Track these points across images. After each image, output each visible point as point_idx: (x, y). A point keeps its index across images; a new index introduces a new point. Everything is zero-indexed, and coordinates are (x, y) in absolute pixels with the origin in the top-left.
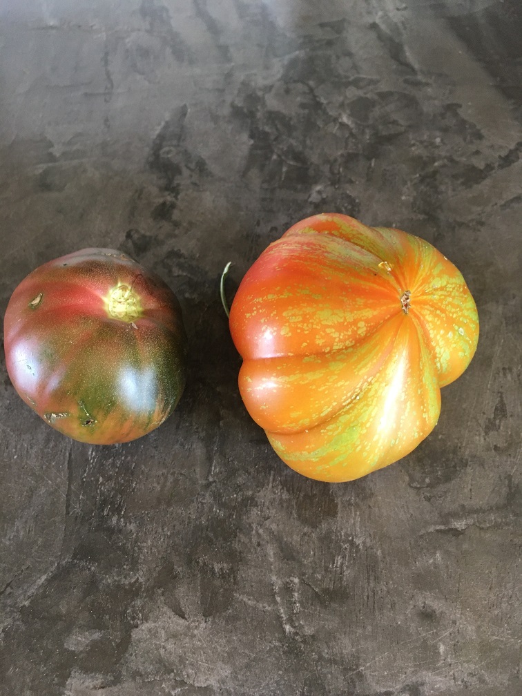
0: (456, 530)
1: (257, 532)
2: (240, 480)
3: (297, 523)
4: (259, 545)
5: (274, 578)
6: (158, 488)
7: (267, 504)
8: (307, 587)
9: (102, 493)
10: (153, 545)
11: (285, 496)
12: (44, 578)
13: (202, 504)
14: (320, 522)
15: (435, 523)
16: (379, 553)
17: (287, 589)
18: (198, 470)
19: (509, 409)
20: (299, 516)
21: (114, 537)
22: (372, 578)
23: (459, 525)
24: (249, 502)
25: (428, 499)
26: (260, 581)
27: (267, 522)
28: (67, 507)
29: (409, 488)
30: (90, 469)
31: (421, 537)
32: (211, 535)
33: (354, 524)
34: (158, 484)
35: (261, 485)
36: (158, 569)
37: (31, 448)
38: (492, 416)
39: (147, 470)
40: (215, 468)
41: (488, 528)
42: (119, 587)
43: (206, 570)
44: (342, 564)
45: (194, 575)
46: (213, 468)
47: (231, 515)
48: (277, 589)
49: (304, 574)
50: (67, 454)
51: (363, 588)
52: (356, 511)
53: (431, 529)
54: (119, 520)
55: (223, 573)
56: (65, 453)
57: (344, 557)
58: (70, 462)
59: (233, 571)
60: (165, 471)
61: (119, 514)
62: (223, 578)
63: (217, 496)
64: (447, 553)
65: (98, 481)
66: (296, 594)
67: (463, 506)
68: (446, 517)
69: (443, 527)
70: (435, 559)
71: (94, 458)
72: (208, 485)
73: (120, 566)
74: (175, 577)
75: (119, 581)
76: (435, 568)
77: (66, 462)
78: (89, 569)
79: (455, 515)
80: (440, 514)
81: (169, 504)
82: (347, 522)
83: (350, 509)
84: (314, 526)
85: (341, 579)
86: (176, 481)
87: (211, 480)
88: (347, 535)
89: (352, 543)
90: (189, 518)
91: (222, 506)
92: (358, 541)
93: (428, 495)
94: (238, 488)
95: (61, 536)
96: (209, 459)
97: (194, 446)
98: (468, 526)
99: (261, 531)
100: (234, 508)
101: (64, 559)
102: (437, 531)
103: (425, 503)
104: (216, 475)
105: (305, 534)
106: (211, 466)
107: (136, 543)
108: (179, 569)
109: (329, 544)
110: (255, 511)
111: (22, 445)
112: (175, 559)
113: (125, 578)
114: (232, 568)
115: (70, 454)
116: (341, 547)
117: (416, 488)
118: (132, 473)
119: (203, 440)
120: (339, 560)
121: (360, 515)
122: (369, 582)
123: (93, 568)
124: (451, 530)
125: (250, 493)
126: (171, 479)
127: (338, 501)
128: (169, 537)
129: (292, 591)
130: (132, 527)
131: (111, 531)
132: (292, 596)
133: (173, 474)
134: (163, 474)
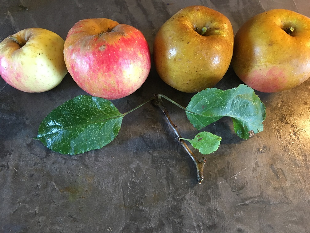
0: (246, 204)
1: (187, 208)
2: (179, 192)
3: (199, 205)
4: (188, 213)
5: (194, 223)
6: (153, 196)
7: (189, 199)
8: (204, 225)
9: (135, 199)
10: (155, 215)
11: (195, 196)
12: (121, 228)
13: (169, 200)
14: (206, 204)
15: (240, 202)
16: (224, 213)
17: (198, 226)
18: (165, 189)
19: (259, 164)
20: (200, 202)
21: (142, 213)
22: (223, 221)
23: (247, 202)
24: (183, 199)
25: (238, 195)
26: (190, 224)
27: (190, 205)
28: (125, 204)
29: (232, 192)
30: (129, 190)
31: (236, 207)
32: (173, 210)
33: (216, 204)
34: (153, 194)
35: (186, 193)
36: (158, 222)
37: (108, 184)
38: (254, 167)
39: (148, 190)
40: (171, 188)
41: (255, 203)
42: (146, 229)
43: (173, 222)
44: (214, 217)
45: (169, 224)
46: (170, 188)
47: (178, 204)
48: (195, 226)
49: (203, 221)
50: (121, 185)
51: (221, 224)
52: (216, 200)
53: (239, 204)
54: (142, 207)
55: (178, 223)
56: (120, 185)
57: (214, 215)
58: (122, 188)
59: (181, 222)
60: (155, 190)
61: (142, 205)
62: (179, 224)
63: (173, 198)
64: (244, 211)
65: (133, 194)
66: (201, 227)
67: (248, 197)
68: (243, 200)
69: (242, 203)
70: (241, 214)
71: (130, 186)
72: (169, 194)
73: (146, 222)
74: (164, 225)
75: (146, 227)
76: (241, 216)
77: (121, 188)
78: (136, 224)
79: (246, 199)
80: (241, 199)
81: (158, 201)
82: (214, 204)
83: (215, 199)
84: (204, 205)
85: (214, 222)
86: (159, 193)
87: (170, 192)
88: (214, 208)
89: (216, 210)
90: (165, 205)
91: (175, 200)
92: (218, 210)
93: (237, 193)
94: (179, 194)
95: (124, 214)
96: (169, 185)
97: (163, 181)
98: (250, 203)
99: (188, 208)
100: (179, 201)
101: (127, 221)
102: (241, 205)
103: (237, 196)
104: (171, 190)
105: (202, 208)
106: (169, 187)
107: (149, 214)
108: (164, 222)
109: (210, 211)
110: (185, 202)
111: (105, 183)
112: (163, 219)
113: (148, 226)
114: (181, 221)
115: (122, 185)
116: (213, 212)
117: (234, 191)
118: (144, 191)
119: (165, 179)
120: (213, 216)
121: (218, 201)
122: (222, 222)
123: (137, 224)
124: (245, 204)
125: (183, 196)
126: (157, 192)
127: (211, 197)
128: (160, 212)
129: (200, 226)
130: (147, 209)
131: (140, 211)
132: (200, 228)
133: (158, 191)
134: (154, 191)
